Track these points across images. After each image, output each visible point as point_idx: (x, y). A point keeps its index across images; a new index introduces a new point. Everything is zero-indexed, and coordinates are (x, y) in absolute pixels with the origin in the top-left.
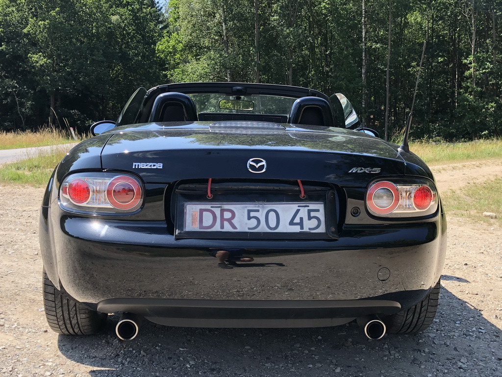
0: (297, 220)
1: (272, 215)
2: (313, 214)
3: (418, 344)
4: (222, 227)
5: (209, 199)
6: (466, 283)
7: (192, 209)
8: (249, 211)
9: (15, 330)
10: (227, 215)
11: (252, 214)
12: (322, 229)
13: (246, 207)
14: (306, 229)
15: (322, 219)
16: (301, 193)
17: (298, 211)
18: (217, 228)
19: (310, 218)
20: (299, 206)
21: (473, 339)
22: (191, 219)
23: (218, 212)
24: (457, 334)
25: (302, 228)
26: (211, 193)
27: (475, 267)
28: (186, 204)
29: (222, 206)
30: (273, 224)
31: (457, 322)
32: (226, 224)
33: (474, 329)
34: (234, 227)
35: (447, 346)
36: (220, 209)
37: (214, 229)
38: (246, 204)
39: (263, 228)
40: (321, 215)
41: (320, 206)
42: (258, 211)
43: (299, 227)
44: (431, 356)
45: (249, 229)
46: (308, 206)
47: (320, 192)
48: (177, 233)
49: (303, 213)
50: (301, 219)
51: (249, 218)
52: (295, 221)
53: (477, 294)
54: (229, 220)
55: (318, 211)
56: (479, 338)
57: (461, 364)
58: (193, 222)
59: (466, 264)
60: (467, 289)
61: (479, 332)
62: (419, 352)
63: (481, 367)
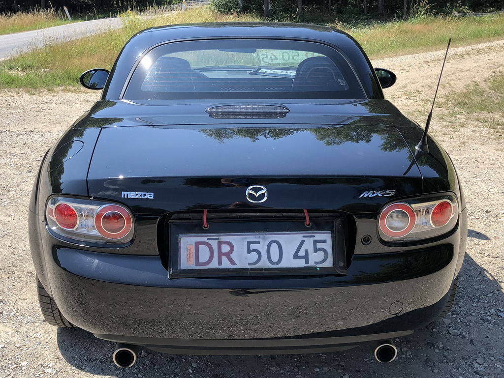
0: (302, 253)
1: (274, 248)
2: (319, 245)
3: (432, 334)
4: (220, 263)
5: (206, 231)
6: (486, 241)
7: (187, 242)
8: (249, 243)
9: (14, 319)
10: (225, 248)
11: (253, 247)
12: (329, 263)
13: (246, 238)
14: (311, 263)
15: (330, 251)
16: (306, 220)
17: (303, 242)
18: (214, 265)
19: (316, 250)
20: (303, 237)
21: (491, 326)
22: (186, 253)
23: (214, 244)
24: (473, 319)
25: (307, 262)
26: (207, 222)
27: (497, 216)
28: (180, 235)
29: (220, 237)
30: (275, 257)
31: (474, 300)
32: (224, 259)
33: (493, 311)
34: (233, 263)
35: (463, 337)
36: (217, 241)
37: (211, 266)
38: (245, 235)
39: (265, 263)
40: (328, 246)
41: (327, 236)
42: (258, 243)
43: (303, 261)
44: (445, 353)
45: (249, 264)
46: (314, 236)
47: (327, 218)
48: (171, 272)
49: (309, 245)
50: (306, 251)
51: (249, 251)
52: (300, 254)
53: (498, 257)
54: (228, 255)
55: (324, 241)
56: (498, 325)
57: (477, 365)
58: (189, 258)
59: (487, 212)
60: (487, 249)
61: (498, 316)
62: (432, 348)
63: (498, 371)
